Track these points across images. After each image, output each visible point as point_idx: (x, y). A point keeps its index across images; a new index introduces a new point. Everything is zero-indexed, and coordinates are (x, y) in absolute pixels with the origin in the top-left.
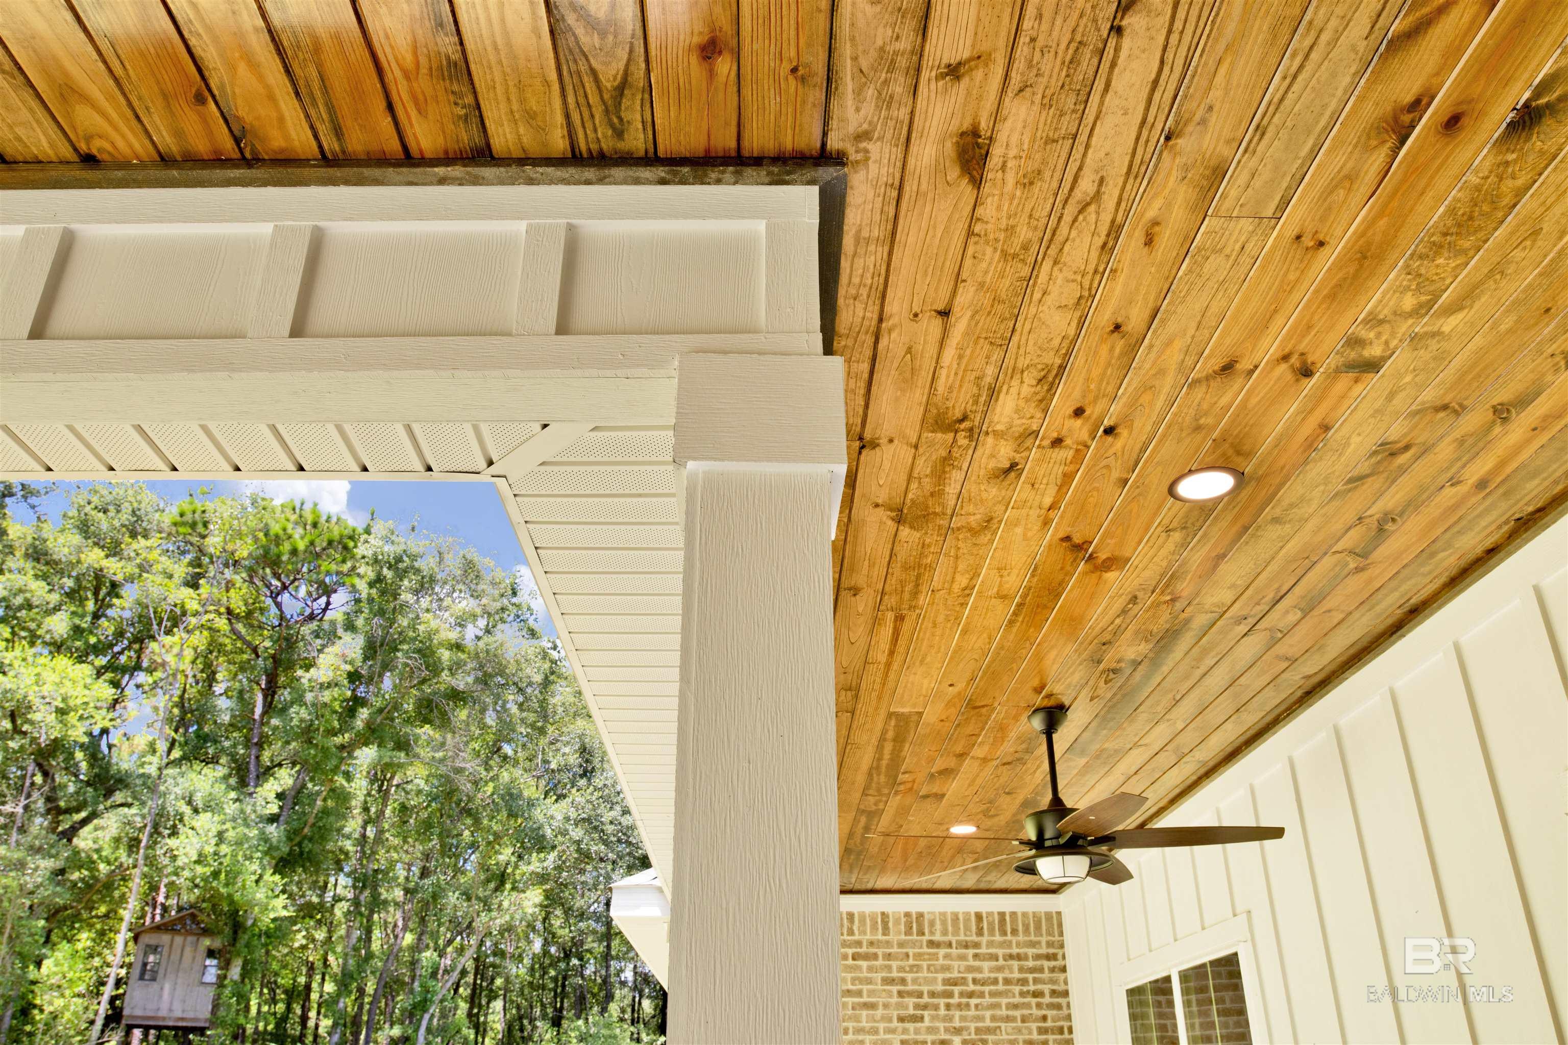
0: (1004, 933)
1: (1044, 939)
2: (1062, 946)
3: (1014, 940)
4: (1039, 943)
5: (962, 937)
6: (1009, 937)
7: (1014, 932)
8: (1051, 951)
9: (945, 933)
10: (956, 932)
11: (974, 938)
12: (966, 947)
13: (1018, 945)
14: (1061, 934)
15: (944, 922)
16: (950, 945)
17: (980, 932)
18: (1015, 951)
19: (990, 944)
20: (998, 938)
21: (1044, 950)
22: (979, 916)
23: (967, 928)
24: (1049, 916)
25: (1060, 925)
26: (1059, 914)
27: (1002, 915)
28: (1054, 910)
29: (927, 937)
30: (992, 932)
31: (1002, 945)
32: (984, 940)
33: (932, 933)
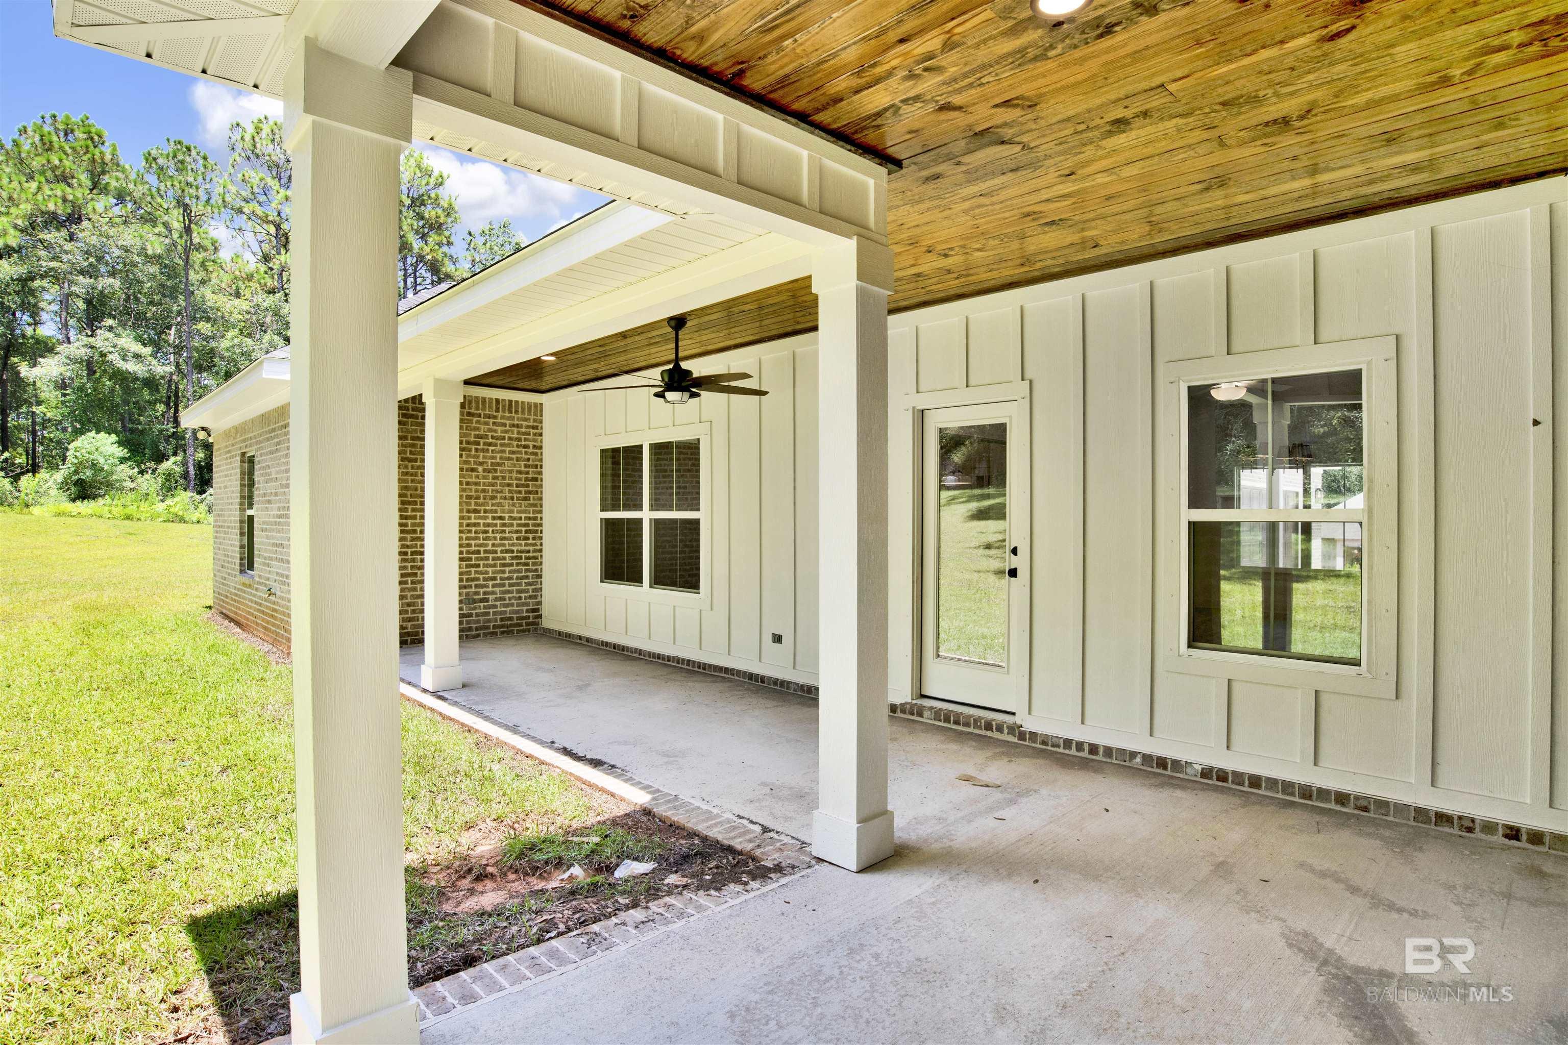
0: (510, 412)
1: (532, 417)
2: (541, 422)
3: (516, 416)
4: (529, 419)
5: (487, 412)
6: (513, 415)
7: (517, 412)
8: (535, 424)
9: (477, 408)
10: (484, 409)
11: (494, 413)
12: (489, 418)
13: (518, 419)
14: (541, 416)
15: (477, 402)
16: (480, 416)
17: (497, 410)
18: (516, 422)
19: (502, 417)
20: (507, 414)
21: (531, 424)
22: (497, 401)
23: (490, 407)
24: (536, 405)
25: (541, 411)
26: (541, 404)
27: (510, 401)
28: (539, 402)
29: (467, 410)
30: (504, 411)
31: (509, 418)
32: (500, 415)
33: (470, 408)
